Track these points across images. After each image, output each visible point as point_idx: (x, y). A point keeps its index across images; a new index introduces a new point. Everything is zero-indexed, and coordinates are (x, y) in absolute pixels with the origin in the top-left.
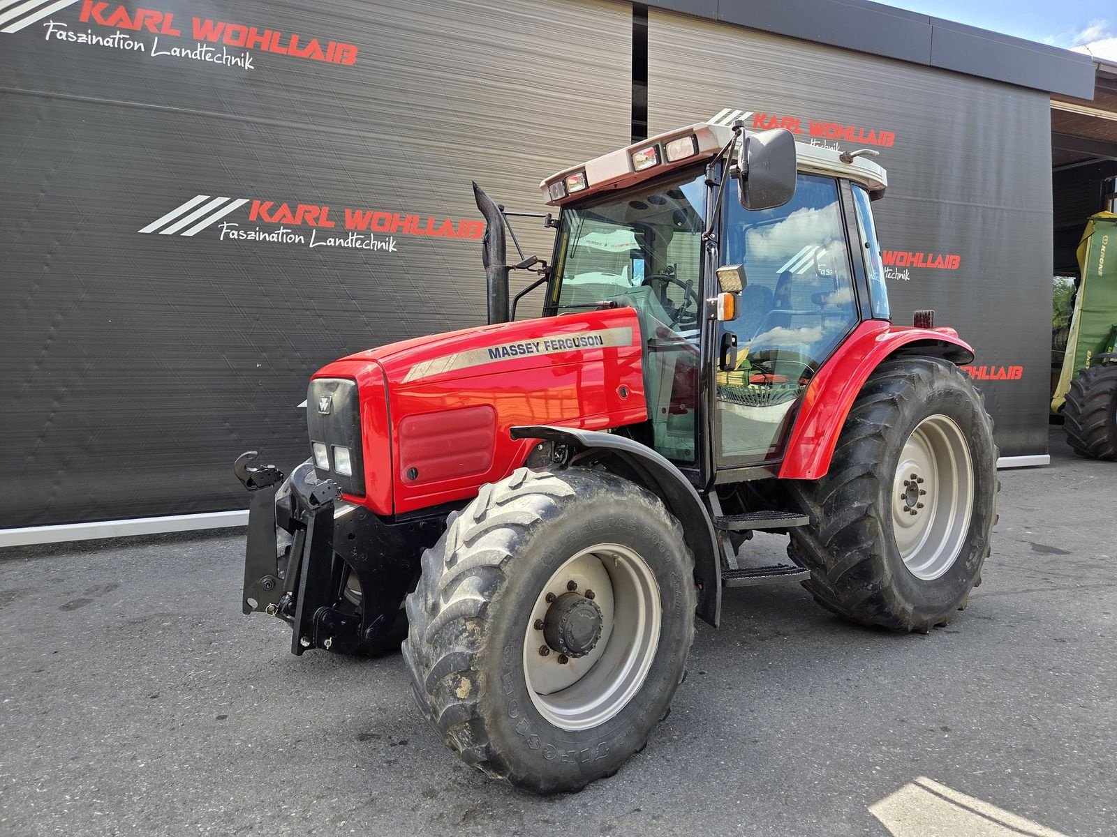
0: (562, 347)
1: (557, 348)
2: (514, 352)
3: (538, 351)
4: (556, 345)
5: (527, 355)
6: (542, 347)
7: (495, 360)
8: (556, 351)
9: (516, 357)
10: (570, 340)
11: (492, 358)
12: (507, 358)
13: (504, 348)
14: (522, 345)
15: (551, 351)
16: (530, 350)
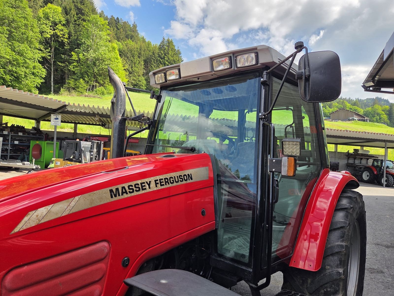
0: (167, 183)
1: (163, 185)
2: (131, 191)
3: (150, 188)
4: (163, 182)
5: (141, 192)
6: (153, 185)
7: (115, 199)
8: (163, 187)
9: (133, 194)
10: (172, 178)
11: (112, 197)
12: (125, 196)
13: (123, 188)
14: (138, 184)
15: (159, 187)
16: (144, 188)
